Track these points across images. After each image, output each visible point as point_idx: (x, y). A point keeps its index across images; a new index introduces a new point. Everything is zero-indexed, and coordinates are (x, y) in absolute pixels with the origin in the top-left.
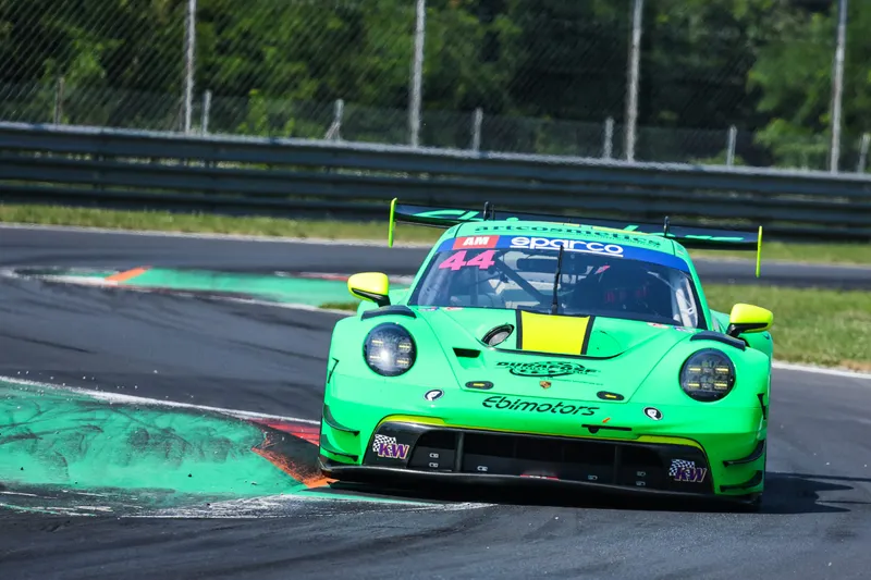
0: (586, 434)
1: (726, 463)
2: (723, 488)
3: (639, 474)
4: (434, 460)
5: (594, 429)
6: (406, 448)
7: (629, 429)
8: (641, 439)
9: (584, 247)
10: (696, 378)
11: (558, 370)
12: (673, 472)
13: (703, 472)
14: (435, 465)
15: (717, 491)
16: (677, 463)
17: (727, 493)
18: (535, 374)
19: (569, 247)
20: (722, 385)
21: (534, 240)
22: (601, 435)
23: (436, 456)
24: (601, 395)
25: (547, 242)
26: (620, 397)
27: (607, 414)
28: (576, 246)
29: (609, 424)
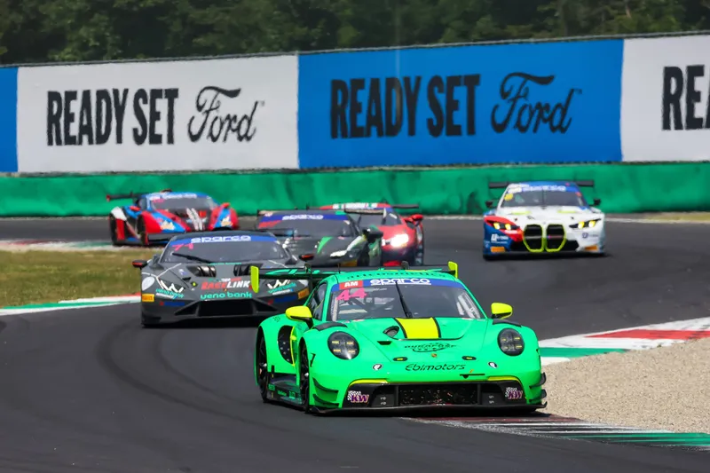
0: (462, 379)
1: (531, 387)
2: (530, 400)
3: (491, 397)
4: (383, 401)
5: (466, 376)
6: (367, 396)
7: (483, 374)
8: (490, 379)
9: (409, 281)
10: (507, 344)
11: (437, 348)
12: (507, 395)
13: (521, 393)
14: (385, 403)
15: (528, 402)
16: (509, 389)
17: (533, 402)
18: (426, 351)
19: (401, 282)
20: (519, 347)
21: (382, 280)
22: (470, 378)
23: (384, 398)
24: (465, 358)
25: (389, 281)
26: (474, 358)
27: (470, 368)
28: (405, 281)
29: (473, 373)
